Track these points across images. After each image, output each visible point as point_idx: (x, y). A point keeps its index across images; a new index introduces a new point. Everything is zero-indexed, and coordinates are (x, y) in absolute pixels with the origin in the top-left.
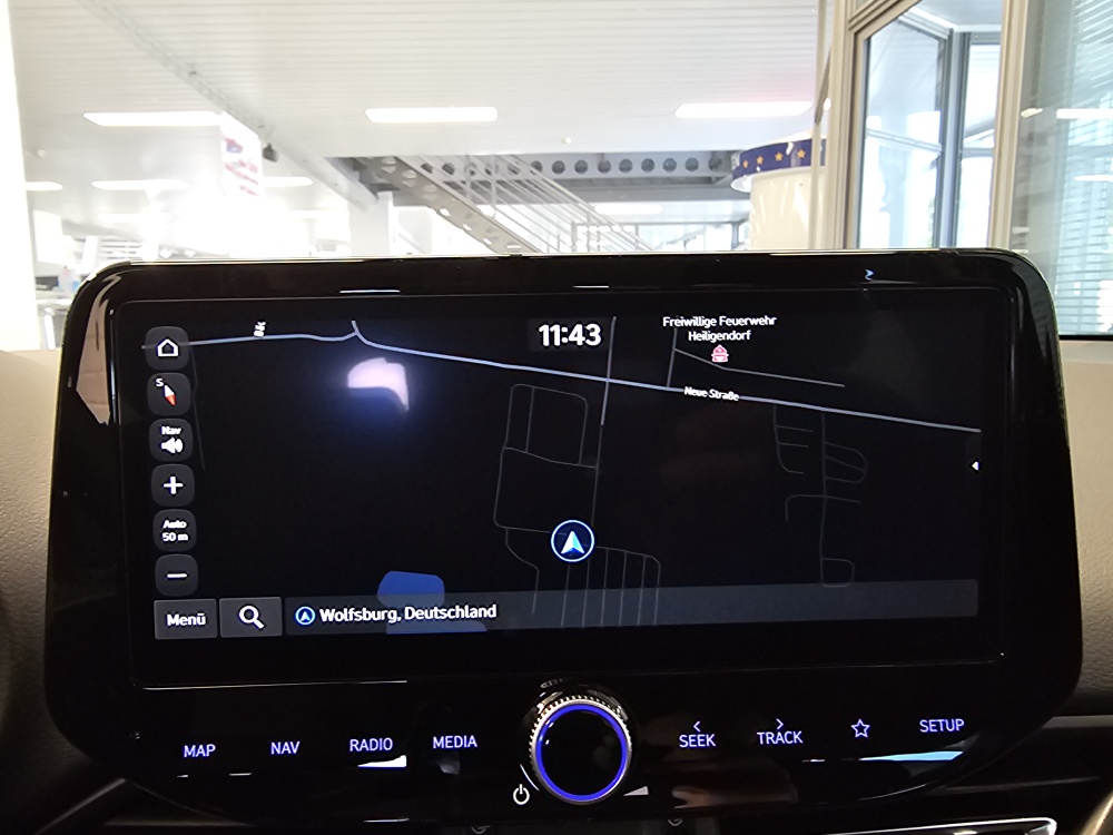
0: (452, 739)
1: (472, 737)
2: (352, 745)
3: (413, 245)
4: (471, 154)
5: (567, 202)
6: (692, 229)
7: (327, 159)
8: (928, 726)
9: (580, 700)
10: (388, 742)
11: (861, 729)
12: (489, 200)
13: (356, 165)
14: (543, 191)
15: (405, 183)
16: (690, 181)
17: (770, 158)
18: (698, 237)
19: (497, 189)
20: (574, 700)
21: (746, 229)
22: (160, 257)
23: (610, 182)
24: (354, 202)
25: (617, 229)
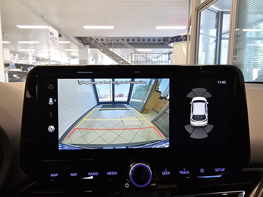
0: (112, 173)
1: (116, 172)
2: (89, 174)
3: (94, 58)
4: (108, 36)
5: (130, 48)
6: (159, 55)
7: (74, 37)
8: (217, 170)
10: (97, 173)
11: (202, 171)
12: (112, 48)
13: (80, 39)
14: (124, 45)
15: (92, 43)
16: (159, 44)
17: (177, 39)
18: (160, 57)
19: (114, 45)
20: (139, 164)
21: (172, 55)
22: (33, 59)
23: (140, 43)
24: (80, 47)
25: (142, 55)
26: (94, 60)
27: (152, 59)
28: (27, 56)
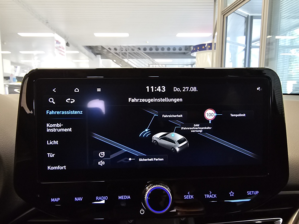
0: (124, 197)
1: (129, 196)
2: (97, 198)
4: (122, 45)
5: (147, 59)
6: (180, 66)
7: (83, 46)
8: (249, 193)
9: (158, 186)
10: (106, 197)
11: (232, 194)
12: (126, 58)
13: (90, 48)
14: (141, 55)
15: (104, 53)
16: (179, 53)
17: (201, 48)
19: (129, 55)
20: (157, 186)
23: (158, 53)
25: (161, 66)
28: (30, 68)
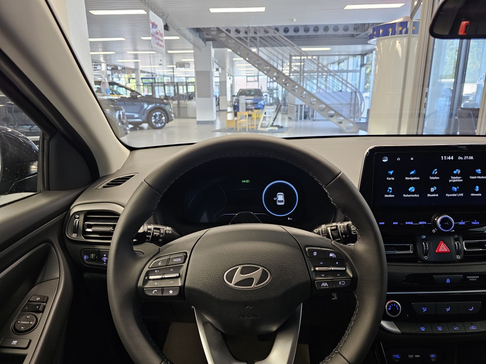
1: (425, 222)
3: (218, 65)
4: (250, 26)
5: (289, 46)
6: (342, 57)
7: (188, 28)
12: (256, 46)
13: (198, 30)
14: (279, 41)
15: (220, 39)
16: (344, 36)
17: (385, 30)
18: (345, 61)
19: (260, 41)
21: (368, 58)
22: (108, 70)
23: (309, 37)
24: (196, 46)
25: (310, 57)
26: (220, 70)
27: (327, 65)
28: (95, 64)
